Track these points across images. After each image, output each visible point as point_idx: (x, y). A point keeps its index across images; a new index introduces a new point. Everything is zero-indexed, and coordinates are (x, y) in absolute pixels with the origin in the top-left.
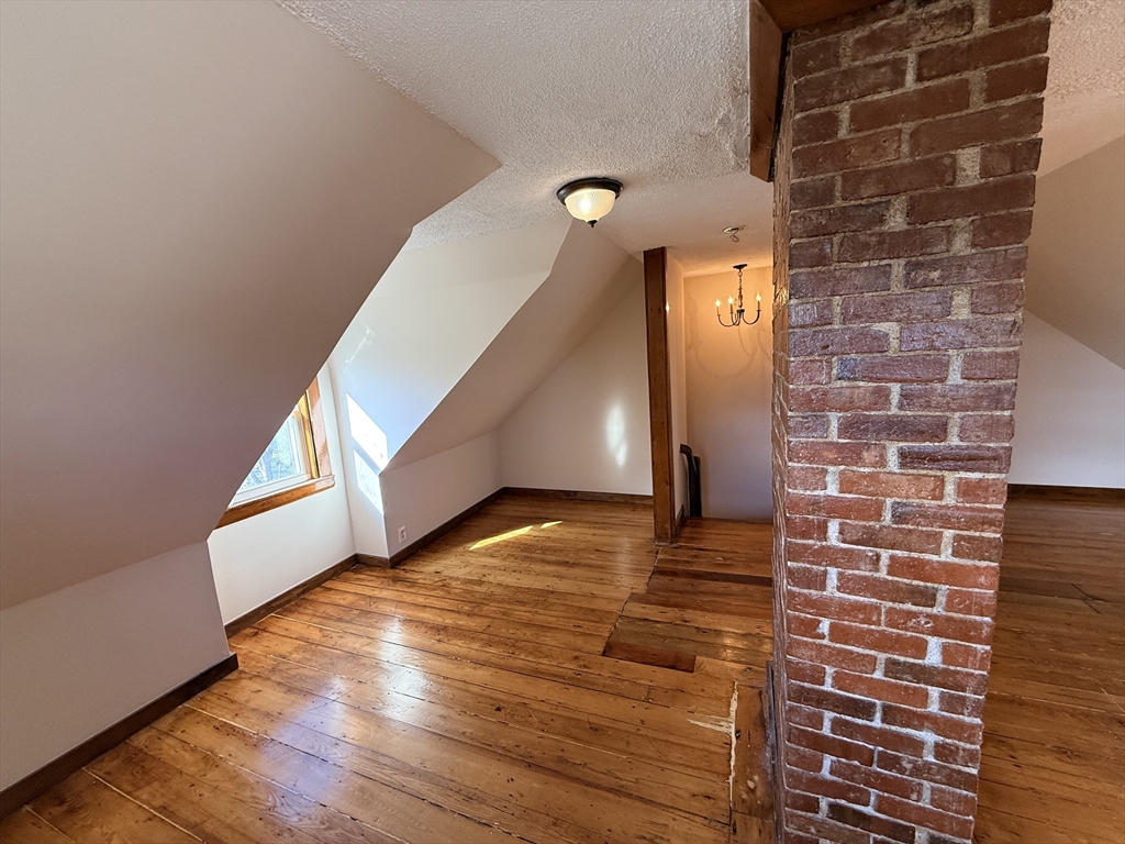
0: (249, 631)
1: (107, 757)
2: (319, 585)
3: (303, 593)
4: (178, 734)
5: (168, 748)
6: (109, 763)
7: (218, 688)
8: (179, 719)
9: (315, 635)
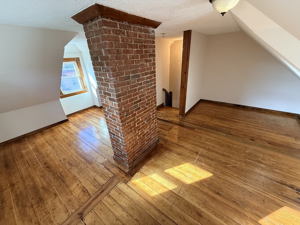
0: (73, 116)
1: (49, 129)
2: (87, 110)
3: (84, 111)
4: (58, 128)
5: (56, 129)
6: (49, 130)
7: (65, 123)
8: (58, 126)
9: (82, 118)
